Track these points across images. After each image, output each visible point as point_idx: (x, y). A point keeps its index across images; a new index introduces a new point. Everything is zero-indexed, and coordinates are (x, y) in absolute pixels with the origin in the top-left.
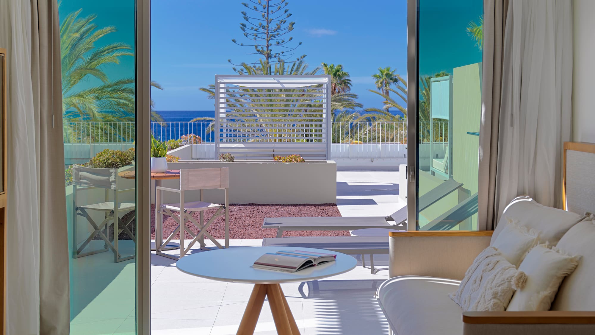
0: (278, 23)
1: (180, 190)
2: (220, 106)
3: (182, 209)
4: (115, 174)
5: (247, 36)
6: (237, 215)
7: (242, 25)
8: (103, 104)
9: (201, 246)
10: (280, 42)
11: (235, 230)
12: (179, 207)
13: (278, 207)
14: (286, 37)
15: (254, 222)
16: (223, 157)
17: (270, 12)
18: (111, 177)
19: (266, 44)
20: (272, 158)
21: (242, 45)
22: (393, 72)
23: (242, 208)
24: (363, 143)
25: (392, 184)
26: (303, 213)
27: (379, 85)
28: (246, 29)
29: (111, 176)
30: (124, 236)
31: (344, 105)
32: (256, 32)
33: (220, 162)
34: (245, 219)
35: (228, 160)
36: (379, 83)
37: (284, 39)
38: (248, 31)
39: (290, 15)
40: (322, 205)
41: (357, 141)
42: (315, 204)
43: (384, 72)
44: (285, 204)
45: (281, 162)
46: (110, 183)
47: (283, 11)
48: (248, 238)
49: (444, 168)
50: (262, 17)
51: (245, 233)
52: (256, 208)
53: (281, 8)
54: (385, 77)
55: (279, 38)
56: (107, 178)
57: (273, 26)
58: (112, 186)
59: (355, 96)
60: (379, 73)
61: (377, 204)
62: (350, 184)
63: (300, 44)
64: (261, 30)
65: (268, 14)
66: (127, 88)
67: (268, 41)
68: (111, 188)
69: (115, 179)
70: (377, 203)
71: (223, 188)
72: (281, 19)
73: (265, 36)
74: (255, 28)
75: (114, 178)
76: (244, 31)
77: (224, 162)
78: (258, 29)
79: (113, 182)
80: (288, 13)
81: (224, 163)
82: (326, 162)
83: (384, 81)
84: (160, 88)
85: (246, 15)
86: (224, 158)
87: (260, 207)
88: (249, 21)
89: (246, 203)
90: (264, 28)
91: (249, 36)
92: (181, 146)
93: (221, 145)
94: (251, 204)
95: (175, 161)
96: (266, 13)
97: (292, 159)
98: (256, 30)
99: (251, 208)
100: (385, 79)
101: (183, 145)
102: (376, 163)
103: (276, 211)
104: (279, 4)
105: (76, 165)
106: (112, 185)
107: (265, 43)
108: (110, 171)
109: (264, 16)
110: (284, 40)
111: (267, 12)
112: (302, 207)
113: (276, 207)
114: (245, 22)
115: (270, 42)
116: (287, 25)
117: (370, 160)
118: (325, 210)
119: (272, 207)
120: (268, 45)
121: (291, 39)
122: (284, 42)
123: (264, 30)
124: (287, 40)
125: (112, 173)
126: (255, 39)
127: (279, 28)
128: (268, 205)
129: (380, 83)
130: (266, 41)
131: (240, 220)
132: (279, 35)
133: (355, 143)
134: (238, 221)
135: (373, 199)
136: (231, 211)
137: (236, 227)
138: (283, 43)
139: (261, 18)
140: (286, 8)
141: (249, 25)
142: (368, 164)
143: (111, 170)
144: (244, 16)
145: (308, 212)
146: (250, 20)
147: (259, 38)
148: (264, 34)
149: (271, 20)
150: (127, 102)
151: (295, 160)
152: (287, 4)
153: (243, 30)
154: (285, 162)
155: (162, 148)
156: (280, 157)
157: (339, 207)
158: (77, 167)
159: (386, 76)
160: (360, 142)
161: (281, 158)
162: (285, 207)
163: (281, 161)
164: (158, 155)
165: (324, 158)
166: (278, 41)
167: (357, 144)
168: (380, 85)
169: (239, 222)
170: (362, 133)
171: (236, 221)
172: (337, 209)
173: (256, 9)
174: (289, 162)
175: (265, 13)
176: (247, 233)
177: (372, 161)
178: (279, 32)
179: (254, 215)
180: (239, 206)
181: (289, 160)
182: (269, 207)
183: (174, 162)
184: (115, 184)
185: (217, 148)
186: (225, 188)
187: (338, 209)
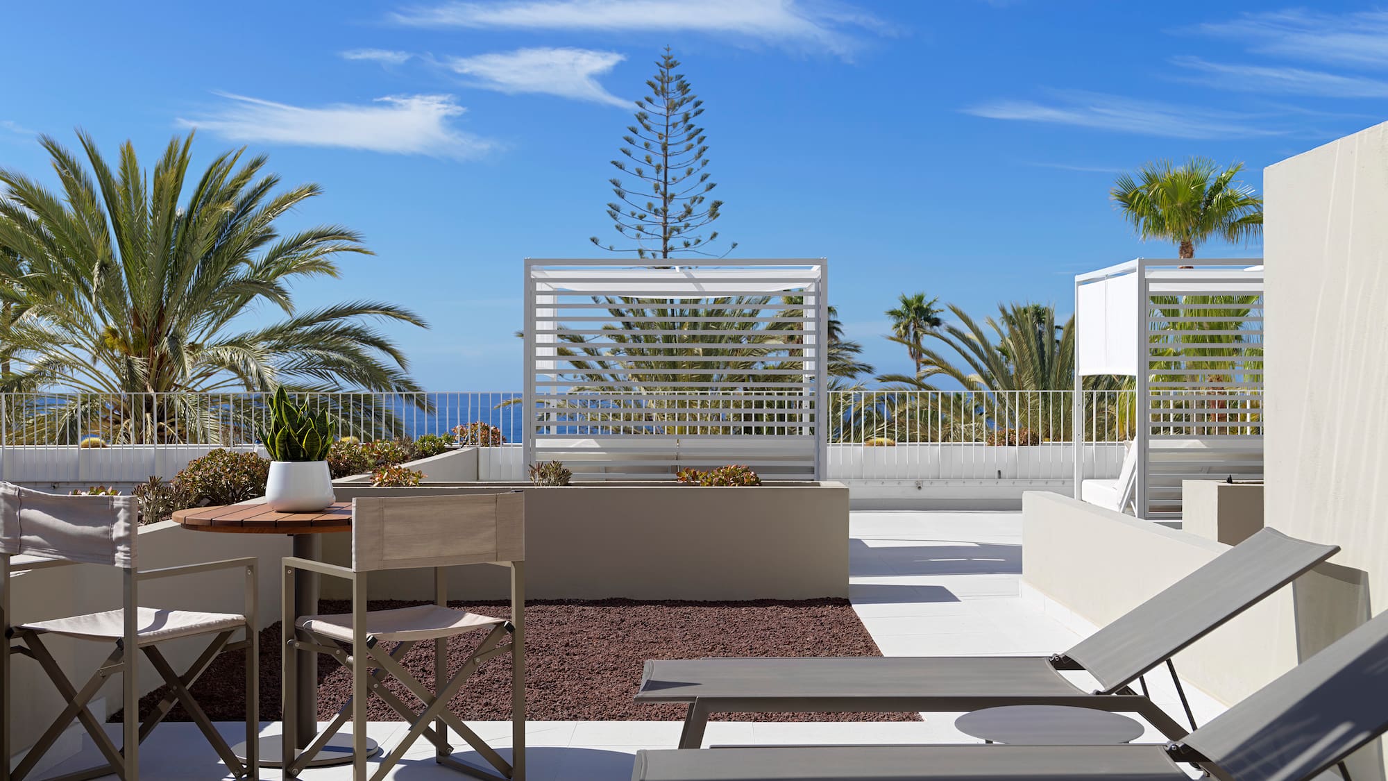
0: (688, 202)
1: (354, 569)
2: (537, 342)
3: (360, 634)
4: (128, 514)
5: (621, 231)
6: (571, 633)
7: (610, 205)
8: (292, 362)
9: (439, 753)
10: (692, 242)
11: (559, 686)
12: (350, 626)
13: (689, 609)
14: (705, 233)
15: (620, 660)
16: (541, 471)
17: (669, 180)
18: (115, 527)
19: (661, 248)
20: (675, 476)
21: (611, 249)
22: (929, 304)
23: (590, 611)
24: (896, 443)
25: (976, 543)
26: (761, 627)
27: (901, 331)
28: (619, 215)
29: (116, 520)
30: (217, 709)
31: (833, 370)
32: (640, 222)
33: (532, 485)
34: (596, 647)
35: (553, 479)
36: (901, 328)
37: (700, 236)
38: (623, 219)
39: (712, 186)
40: (810, 603)
41: (880, 440)
42: (790, 599)
43: (913, 305)
44: (708, 600)
45: (698, 485)
46: (112, 545)
47: (696, 176)
48: (599, 716)
49: (1119, 502)
50: (654, 191)
51: (590, 696)
52: (631, 611)
53: (693, 172)
54: (914, 315)
55: (689, 235)
56: (104, 527)
57: (676, 209)
58: (119, 556)
59: (856, 349)
60: (900, 307)
61: (958, 600)
62: (871, 544)
63: (735, 245)
64: (650, 217)
65: (666, 183)
66: (349, 328)
67: (666, 240)
68: (115, 563)
69: (127, 533)
70: (959, 598)
71: (507, 564)
72: (693, 194)
73: (660, 231)
74: (639, 213)
75: (126, 529)
76: (615, 219)
77: (543, 485)
78: (645, 216)
79: (120, 541)
80: (708, 181)
81: (544, 487)
82: (819, 486)
83: (912, 324)
84: (422, 326)
85: (619, 187)
86: (543, 475)
87: (640, 609)
88: (626, 198)
89: (600, 598)
90: (656, 212)
91: (627, 231)
92: (450, 450)
93: (540, 443)
94: (615, 599)
95: (411, 483)
96: (660, 181)
97: (726, 476)
98: (641, 218)
99: (614, 613)
100: (914, 318)
101: (456, 449)
102: (929, 492)
103: (683, 620)
104: (690, 163)
105: (9, 485)
106: (117, 551)
107: (659, 245)
108: (112, 506)
109: (657, 188)
110: (700, 239)
111: (663, 180)
112: (755, 609)
113: (683, 610)
114: (617, 201)
115: (669, 243)
116: (706, 206)
117: (913, 484)
118: (821, 617)
119: (674, 610)
120: (665, 248)
121: (715, 235)
122: (699, 241)
123: (657, 217)
124: (705, 237)
125: (119, 509)
126: (638, 236)
127: (689, 212)
128: (663, 603)
129: (904, 328)
130: (662, 241)
131: (580, 650)
132: (689, 229)
133: (877, 442)
134: (575, 655)
135: (945, 587)
136: (558, 622)
137: (566, 676)
138: (697, 245)
139: (652, 192)
140: (705, 170)
141: (626, 208)
142: (909, 492)
143: (115, 502)
144: (615, 188)
145: (774, 625)
146: (627, 196)
147: (647, 233)
148: (657, 226)
149: (672, 196)
150: (346, 360)
151: (736, 481)
152: (705, 163)
153: (614, 216)
154: (707, 486)
155: (313, 431)
156: (695, 473)
157: (859, 609)
158: (10, 492)
159: (916, 313)
160: (889, 440)
161: (698, 473)
162: (707, 610)
163: (699, 482)
164: (302, 453)
165: (810, 476)
166: (687, 240)
167: (881, 444)
168: (903, 331)
169: (577, 657)
170: (873, 430)
171: (567, 654)
172: (853, 615)
173: (640, 172)
174: (717, 484)
175: (660, 183)
176: (596, 697)
177: (920, 488)
178: (689, 222)
179: (620, 633)
180: (583, 604)
181: (720, 479)
182: (666, 609)
183: (407, 485)
184: (127, 549)
185: (530, 451)
186: (513, 562)
187: (856, 616)
